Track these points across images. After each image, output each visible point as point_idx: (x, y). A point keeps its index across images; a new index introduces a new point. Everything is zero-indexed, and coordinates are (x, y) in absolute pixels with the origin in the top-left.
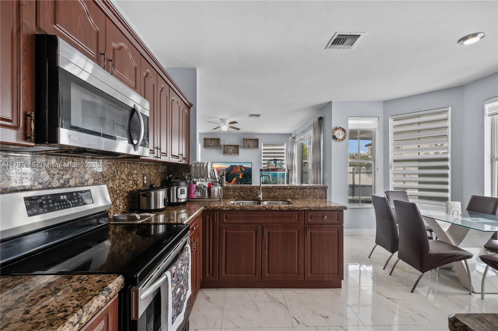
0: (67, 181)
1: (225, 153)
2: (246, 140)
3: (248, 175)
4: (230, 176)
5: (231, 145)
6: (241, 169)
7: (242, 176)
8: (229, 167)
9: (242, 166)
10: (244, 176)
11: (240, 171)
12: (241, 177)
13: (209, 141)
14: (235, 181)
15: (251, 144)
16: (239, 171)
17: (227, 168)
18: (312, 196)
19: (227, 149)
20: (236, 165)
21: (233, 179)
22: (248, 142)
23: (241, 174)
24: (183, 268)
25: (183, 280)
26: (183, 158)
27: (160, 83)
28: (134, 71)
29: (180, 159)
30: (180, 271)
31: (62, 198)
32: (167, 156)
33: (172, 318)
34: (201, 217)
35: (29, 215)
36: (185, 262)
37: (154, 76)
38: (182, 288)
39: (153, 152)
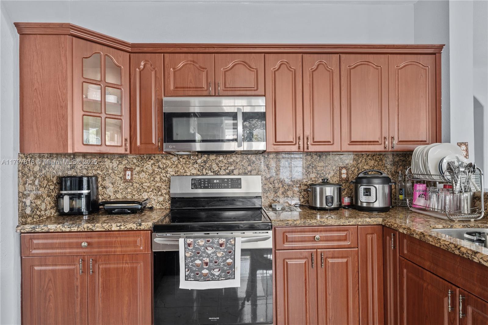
0: (232, 171)
24: (208, 248)
25: (210, 259)
26: (396, 142)
27: (312, 61)
28: (253, 75)
29: (383, 145)
30: (203, 248)
31: (215, 181)
32: (333, 144)
33: (185, 275)
34: (372, 234)
35: (192, 188)
36: (215, 246)
37: (294, 61)
38: (207, 264)
39: (294, 143)
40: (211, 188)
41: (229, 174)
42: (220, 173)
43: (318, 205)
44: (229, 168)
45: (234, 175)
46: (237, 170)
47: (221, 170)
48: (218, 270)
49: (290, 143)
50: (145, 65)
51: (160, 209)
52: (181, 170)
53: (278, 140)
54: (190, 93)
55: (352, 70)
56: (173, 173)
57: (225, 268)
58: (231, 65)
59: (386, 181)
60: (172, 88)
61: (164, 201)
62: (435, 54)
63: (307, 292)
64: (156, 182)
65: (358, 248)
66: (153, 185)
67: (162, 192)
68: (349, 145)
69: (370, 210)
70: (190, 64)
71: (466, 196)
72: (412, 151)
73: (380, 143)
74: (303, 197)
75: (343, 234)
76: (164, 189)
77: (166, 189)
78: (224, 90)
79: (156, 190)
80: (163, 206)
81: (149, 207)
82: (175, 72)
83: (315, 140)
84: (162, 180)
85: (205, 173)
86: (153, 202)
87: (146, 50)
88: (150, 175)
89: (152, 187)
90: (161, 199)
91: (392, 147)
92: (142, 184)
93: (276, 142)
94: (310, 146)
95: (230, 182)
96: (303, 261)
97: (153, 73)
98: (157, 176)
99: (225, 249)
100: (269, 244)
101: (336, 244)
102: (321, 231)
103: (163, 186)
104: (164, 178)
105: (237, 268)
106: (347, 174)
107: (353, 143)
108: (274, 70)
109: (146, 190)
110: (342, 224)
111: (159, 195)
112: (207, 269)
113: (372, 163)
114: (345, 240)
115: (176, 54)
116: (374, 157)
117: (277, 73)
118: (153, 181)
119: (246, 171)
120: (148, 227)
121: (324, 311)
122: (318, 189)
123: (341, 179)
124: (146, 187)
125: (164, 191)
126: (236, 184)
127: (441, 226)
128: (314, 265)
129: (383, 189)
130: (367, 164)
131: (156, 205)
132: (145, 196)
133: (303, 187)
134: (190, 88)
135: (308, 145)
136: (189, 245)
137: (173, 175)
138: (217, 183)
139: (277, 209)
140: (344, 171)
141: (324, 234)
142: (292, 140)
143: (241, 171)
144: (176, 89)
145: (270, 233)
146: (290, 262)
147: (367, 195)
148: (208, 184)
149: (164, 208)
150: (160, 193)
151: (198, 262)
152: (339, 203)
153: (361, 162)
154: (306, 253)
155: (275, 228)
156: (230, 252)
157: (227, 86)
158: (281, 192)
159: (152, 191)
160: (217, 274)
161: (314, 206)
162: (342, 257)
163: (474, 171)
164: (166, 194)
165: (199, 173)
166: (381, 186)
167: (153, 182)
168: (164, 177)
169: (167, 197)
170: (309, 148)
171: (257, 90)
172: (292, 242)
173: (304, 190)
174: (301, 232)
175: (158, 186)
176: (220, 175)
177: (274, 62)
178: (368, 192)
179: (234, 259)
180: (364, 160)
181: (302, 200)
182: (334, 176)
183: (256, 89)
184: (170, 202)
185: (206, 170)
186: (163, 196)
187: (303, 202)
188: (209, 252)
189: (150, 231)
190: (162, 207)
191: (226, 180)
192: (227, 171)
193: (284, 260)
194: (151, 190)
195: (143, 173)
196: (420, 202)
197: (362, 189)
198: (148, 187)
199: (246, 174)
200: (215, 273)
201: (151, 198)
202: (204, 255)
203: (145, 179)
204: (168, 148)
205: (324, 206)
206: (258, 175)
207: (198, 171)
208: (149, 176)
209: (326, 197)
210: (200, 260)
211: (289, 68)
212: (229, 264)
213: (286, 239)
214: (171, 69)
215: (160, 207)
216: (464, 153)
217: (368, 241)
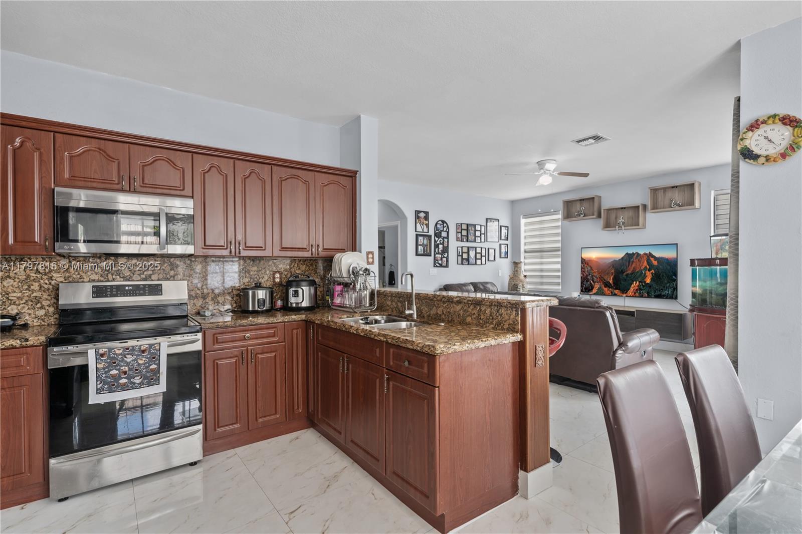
0: (149, 276)
1: (608, 225)
2: (662, 190)
3: (664, 274)
4: (625, 277)
5: (622, 208)
6: (649, 263)
7: (652, 279)
8: (622, 258)
9: (650, 255)
10: (656, 277)
11: (648, 267)
12: (648, 281)
13: (578, 204)
14: (637, 290)
15: (677, 197)
16: (646, 267)
17: (617, 260)
19: (616, 218)
20: (638, 253)
21: (632, 283)
22: (669, 194)
23: (648, 273)
24: (127, 356)
25: (129, 367)
26: (322, 250)
27: (244, 168)
28: (178, 174)
29: (310, 251)
30: (120, 357)
31: (127, 288)
32: (265, 250)
33: (97, 389)
34: (296, 329)
35: (93, 297)
36: (136, 353)
37: (226, 165)
38: (125, 373)
39: (225, 247)
40: (121, 296)
41: (145, 280)
42: (133, 278)
43: (251, 309)
44: (145, 273)
45: (152, 280)
46: (156, 275)
47: (134, 274)
48: (139, 377)
49: (220, 247)
50: (22, 143)
51: (39, 326)
52: (74, 276)
53: (207, 244)
54: (95, 185)
55: (283, 182)
56: (62, 279)
57: (148, 374)
58: (150, 159)
59: (312, 283)
60: (67, 175)
61: (45, 315)
62: (352, 177)
63: (238, 388)
64: (33, 291)
65: (285, 342)
66: (27, 296)
67: (43, 304)
68: (280, 250)
69: (298, 310)
70: (94, 151)
71: (367, 293)
72: (333, 258)
73: (308, 249)
74: (236, 303)
75: (272, 331)
76: (47, 300)
77: (49, 300)
78: (141, 186)
79: (32, 301)
80: (44, 321)
81: (21, 323)
82: (71, 157)
83: (247, 245)
84: (43, 289)
85: (111, 279)
86: (27, 318)
87: (24, 123)
88: (21, 283)
89: (27, 298)
90: (42, 313)
91: (318, 254)
92: (8, 294)
93: (205, 245)
94: (242, 250)
95: (147, 289)
96: (233, 360)
97: (36, 155)
98: (34, 284)
99: (148, 354)
100: (198, 346)
101: (265, 340)
102: (251, 330)
103: (45, 296)
104: (46, 286)
105: (162, 373)
106: (280, 278)
107: (284, 249)
108: (203, 172)
109: (15, 302)
110: (271, 322)
111: (38, 308)
112: (125, 378)
113: (303, 267)
114: (274, 336)
115: (74, 137)
116: (306, 263)
117: (206, 175)
118: (26, 289)
119: (168, 276)
120: (39, 342)
121: (254, 404)
122: (250, 292)
123: (275, 284)
124: (15, 298)
125: (45, 303)
126: (156, 290)
127: (345, 316)
128: (245, 362)
129: (310, 290)
130: (299, 269)
131: (33, 321)
132: (13, 310)
133: (235, 292)
134: (94, 179)
135: (239, 249)
136: (102, 355)
137: (62, 282)
138: (129, 290)
139: (206, 315)
140: (277, 275)
141: (254, 333)
142: (223, 244)
143: (161, 276)
144: (72, 178)
145: (200, 335)
146: (220, 362)
147: (295, 296)
148: (117, 292)
149: (46, 324)
150: (39, 305)
151: (114, 372)
152: (270, 305)
153: (294, 266)
154: (236, 351)
155: (204, 331)
156: (154, 358)
157: (146, 181)
158: (210, 298)
159: (24, 303)
160: (138, 382)
161: (246, 309)
162: (271, 352)
163: (369, 274)
164: (49, 306)
165: (102, 279)
166: (308, 288)
167: (27, 291)
168: (46, 284)
169: (51, 309)
170: (241, 252)
171: (183, 190)
172: (222, 342)
173: (237, 295)
174: (231, 332)
175: (37, 297)
176: (133, 281)
177: (203, 164)
178: (296, 294)
179: (159, 365)
180: (296, 265)
181: (234, 305)
182: (267, 280)
183: (182, 188)
184: (57, 316)
185: (112, 275)
186: (45, 309)
187: (235, 308)
188: (128, 360)
189: (42, 347)
190: (43, 323)
191: (142, 286)
192: (143, 276)
193: (214, 362)
194: (24, 301)
195: (9, 280)
196: (338, 301)
197: (291, 291)
198: (18, 298)
199: (168, 279)
200: (135, 381)
201: (24, 312)
202: (122, 364)
203: (13, 287)
204: (62, 249)
205: (256, 308)
206: (183, 280)
207: (101, 276)
208: (20, 284)
209: (258, 300)
210: (116, 370)
211: (220, 171)
212: (152, 370)
213: (216, 341)
214: (66, 153)
215: (39, 324)
216: (370, 260)
217: (294, 335)
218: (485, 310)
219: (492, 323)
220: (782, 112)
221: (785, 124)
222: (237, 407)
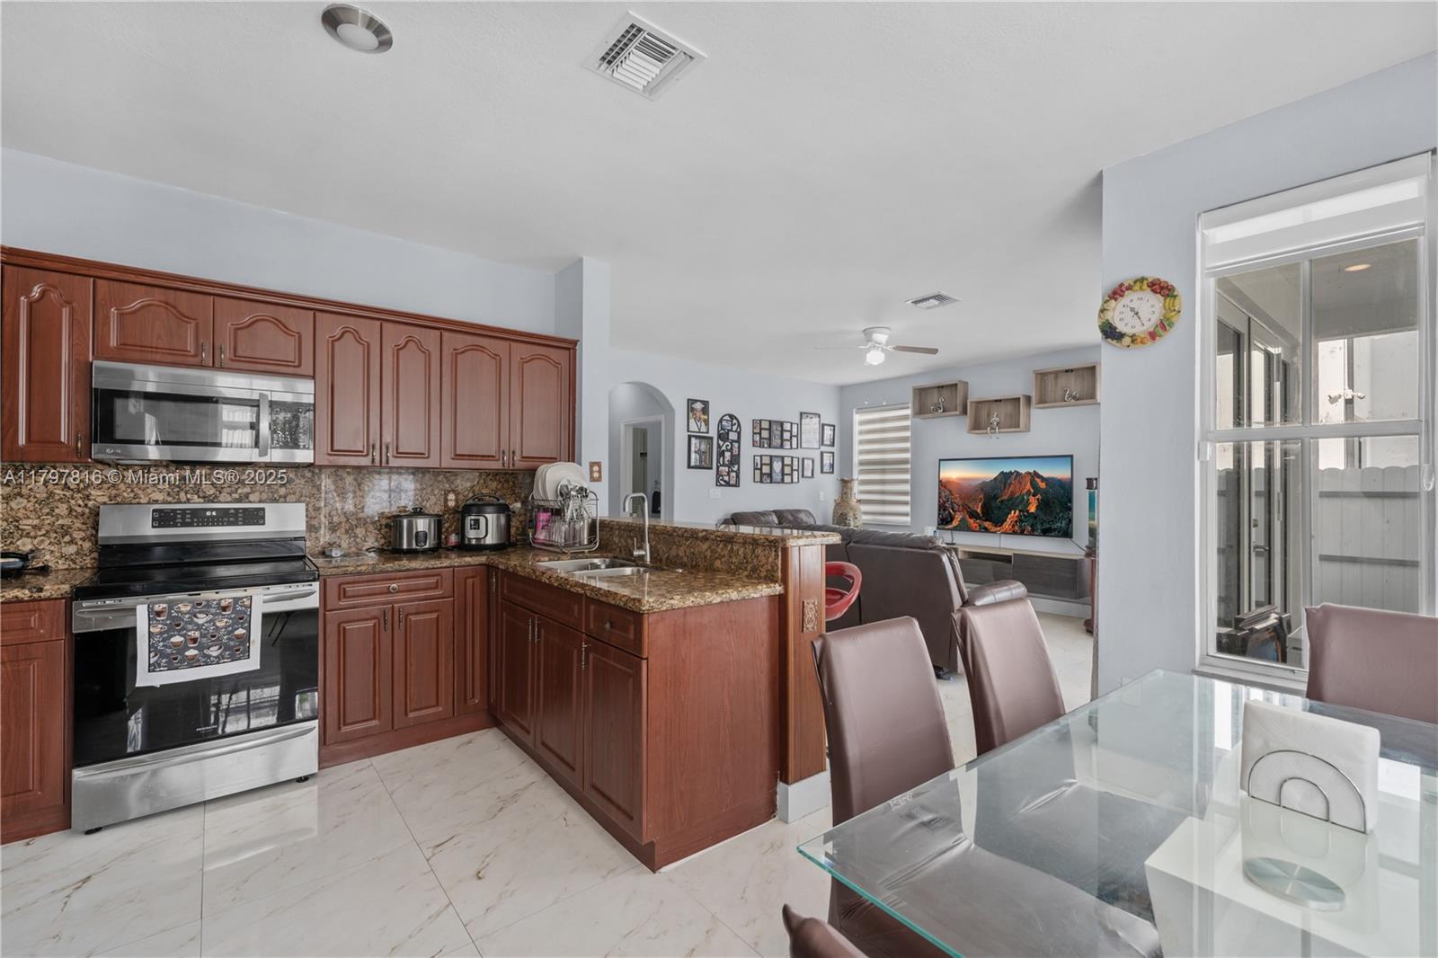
0: (245, 495)
1: (977, 426)
2: (1053, 375)
3: (1055, 501)
4: (999, 504)
5: (996, 401)
6: (1033, 485)
7: (1037, 507)
8: (995, 478)
9: (1036, 474)
10: (1044, 505)
11: (1032, 491)
12: (1032, 509)
13: (935, 393)
14: (1016, 522)
15: (1074, 385)
16: (1029, 491)
17: (988, 480)
18: (749, 568)
19: (989, 415)
20: (1018, 472)
21: (1010, 513)
22: (1063, 381)
23: (1032, 499)
24: (199, 615)
25: (201, 633)
26: (519, 458)
27: (395, 334)
28: (292, 342)
29: (501, 461)
30: (187, 616)
31: (208, 513)
32: (428, 457)
33: (150, 665)
34: (473, 577)
35: (153, 527)
36: (213, 610)
37: (369, 330)
38: (195, 640)
39: (365, 453)
40: (198, 526)
41: (239, 501)
42: (220, 498)
43: (405, 547)
44: (239, 491)
45: (250, 502)
46: (257, 494)
47: (220, 493)
48: (217, 647)
49: (357, 453)
50: (43, 294)
51: (67, 569)
52: (125, 494)
53: (336, 448)
54: (158, 357)
55: (459, 356)
56: (106, 499)
57: (232, 643)
58: (247, 319)
59: (503, 509)
60: (113, 343)
61: (77, 553)
62: (569, 349)
63: (377, 666)
64: (58, 517)
65: (453, 597)
66: (49, 524)
67: (75, 536)
68: (453, 459)
69: (479, 548)
70: (159, 306)
71: (584, 526)
72: (536, 470)
73: (497, 458)
74: (384, 537)
75: (433, 580)
76: (80, 530)
77: (84, 531)
78: (232, 360)
79: (56, 532)
80: (75, 563)
81: (38, 566)
82: (121, 315)
83: (400, 451)
84: (74, 513)
85: (184, 499)
86: (48, 557)
87: (47, 264)
88: (40, 504)
89: (48, 528)
90: (72, 549)
91: (513, 465)
92: (17, 521)
93: (332, 450)
94: (391, 459)
95: (240, 515)
96: (371, 624)
97: (65, 312)
98: (60, 505)
99: (232, 613)
100: (313, 602)
101: (422, 594)
102: (400, 578)
103: (78, 524)
104: (79, 510)
105: (254, 641)
106: (456, 500)
107: (458, 456)
108: (331, 339)
109: (29, 533)
110: (431, 566)
111: (65, 542)
112: (194, 648)
113: (494, 485)
114: (436, 588)
115: (126, 285)
116: (498, 477)
117: (336, 343)
118: (47, 514)
119: (276, 496)
120: (59, 592)
121: (403, 689)
122: (405, 522)
123: (447, 510)
124: (30, 527)
125: (78, 535)
126: (256, 517)
127: (547, 559)
128: (389, 625)
129: (498, 519)
130: (487, 487)
131: (57, 562)
132: (25, 545)
133: (384, 522)
134: (157, 348)
135: (387, 457)
136: (159, 614)
137: (105, 503)
138: (211, 516)
139: (334, 555)
140: (451, 496)
141: (404, 583)
142: (361, 449)
143: (264, 496)
144: (122, 347)
145: (316, 586)
146: (348, 627)
147: (475, 529)
148: (192, 519)
149: (78, 567)
150: (67, 538)
151: (177, 639)
152: (436, 541)
153: (478, 483)
154: (374, 610)
155: (325, 580)
156: (241, 619)
157: (240, 353)
158: (343, 530)
159: (44, 535)
160: (215, 654)
161: (398, 547)
162: (431, 612)
163: (587, 496)
164: (83, 539)
165: (170, 499)
166: (495, 515)
167: (49, 517)
168: (80, 506)
169: (87, 545)
170: (390, 462)
171: (299, 366)
172: (354, 596)
173: (387, 526)
174: (368, 581)
175: (63, 525)
176: (220, 502)
177: (331, 326)
178: (476, 525)
179: (249, 629)
180: (482, 481)
181: (383, 541)
182: (436, 504)
183: (296, 364)
184: (95, 555)
185: (186, 493)
186: (76, 544)
187: (383, 545)
188: (200, 622)
189: (64, 601)
190: (73, 566)
191: (232, 511)
192: (236, 496)
193: (339, 625)
194: (43, 532)
195: (19, 499)
196: (542, 536)
197: (469, 520)
198: (34, 527)
199: (275, 501)
200: (211, 653)
201: (43, 549)
202: (190, 627)
203: (26, 510)
204: (102, 453)
205: (414, 546)
206: (301, 502)
207: (169, 494)
208: (37, 505)
209: (417, 533)
210: (181, 636)
211: (358, 339)
212: (238, 637)
213: (343, 594)
214: (113, 310)
215: (67, 566)
216: (596, 475)
217: (468, 587)
218: (738, 550)
219: (746, 569)
220: (1152, 274)
221: (1154, 291)
222: (375, 695)
